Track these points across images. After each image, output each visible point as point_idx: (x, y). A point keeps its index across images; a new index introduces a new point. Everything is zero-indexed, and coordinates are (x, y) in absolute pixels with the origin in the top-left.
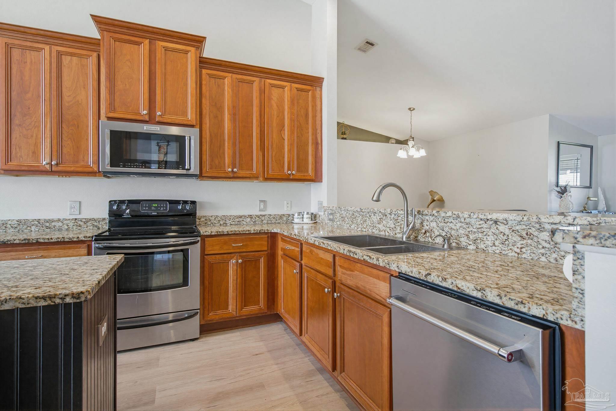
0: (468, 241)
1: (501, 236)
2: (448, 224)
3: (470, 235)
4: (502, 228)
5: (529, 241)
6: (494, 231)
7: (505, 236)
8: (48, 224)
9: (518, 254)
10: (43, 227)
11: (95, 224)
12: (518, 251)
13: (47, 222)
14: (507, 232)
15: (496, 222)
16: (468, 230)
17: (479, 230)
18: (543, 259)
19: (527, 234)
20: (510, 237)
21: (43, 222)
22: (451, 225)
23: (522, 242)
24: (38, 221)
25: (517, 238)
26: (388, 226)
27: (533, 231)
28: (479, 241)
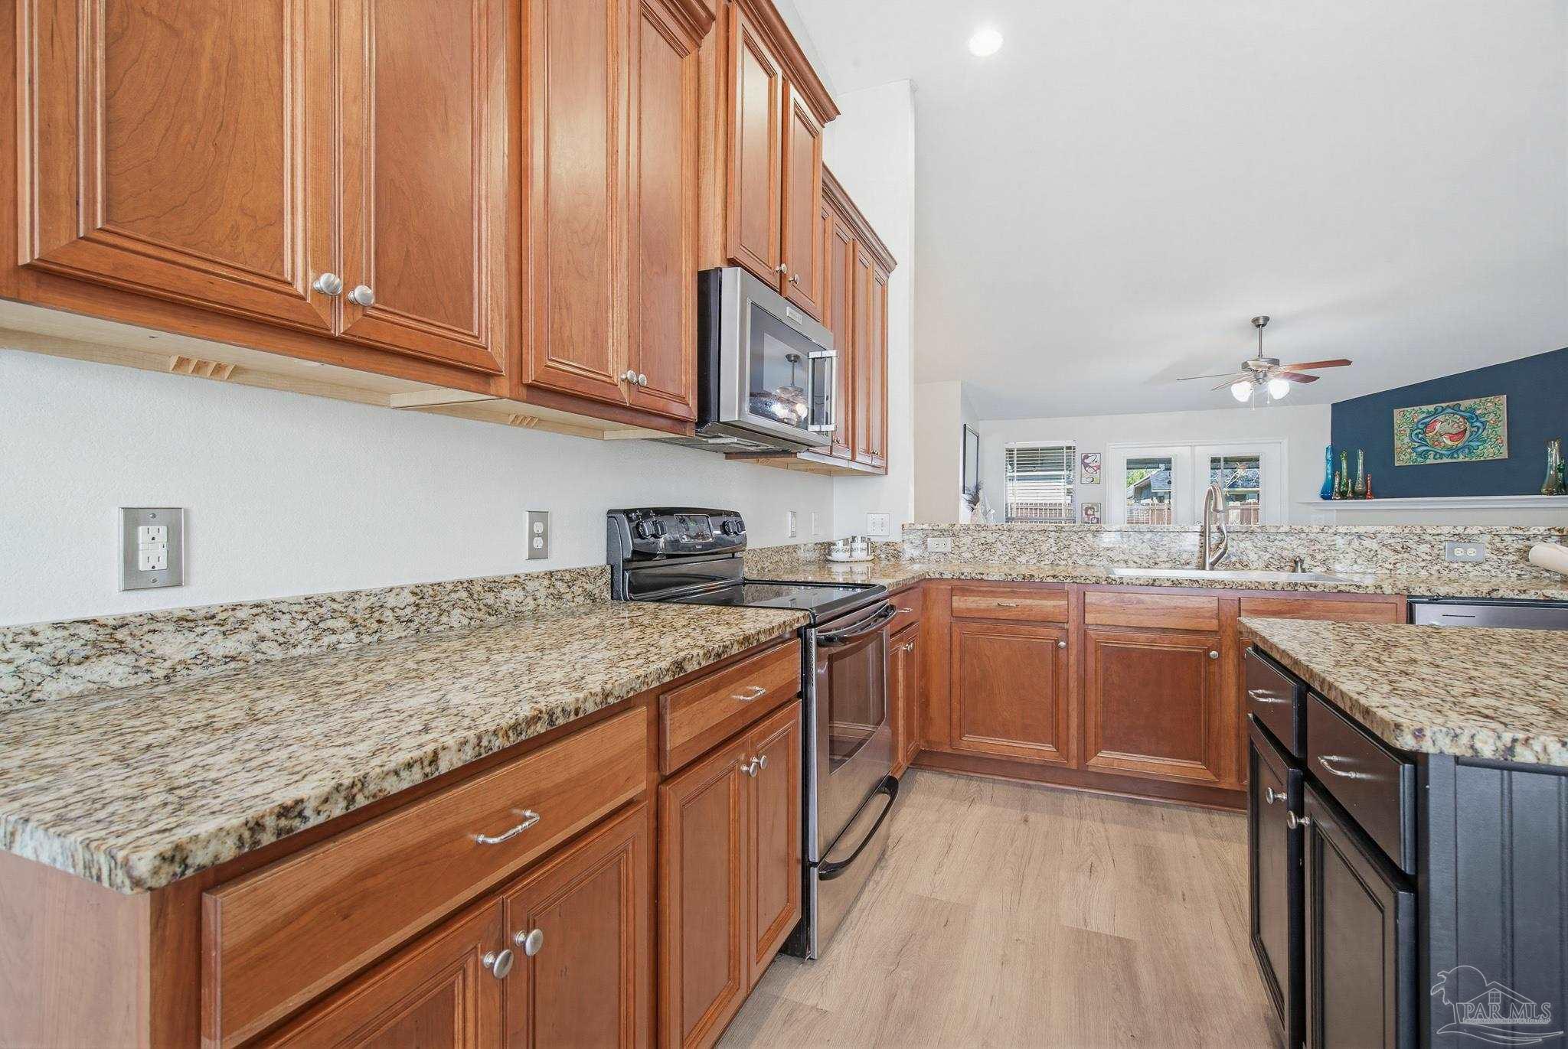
0: (1313, 563)
1: (1367, 552)
2: (1276, 542)
3: (1316, 555)
4: (1367, 543)
5: (1406, 555)
6: (1355, 547)
7: (1372, 552)
8: (490, 598)
9: (1391, 570)
10: (479, 610)
11: (589, 587)
12: (1391, 567)
13: (490, 590)
14: (1375, 546)
15: (1359, 536)
16: (1313, 548)
17: (1332, 547)
18: (1423, 572)
19: (1403, 548)
20: (1379, 552)
21: (480, 589)
22: (1281, 544)
23: (1396, 557)
24: (467, 589)
25: (1387, 552)
26: (1134, 552)
27: (1411, 543)
28: (1331, 561)
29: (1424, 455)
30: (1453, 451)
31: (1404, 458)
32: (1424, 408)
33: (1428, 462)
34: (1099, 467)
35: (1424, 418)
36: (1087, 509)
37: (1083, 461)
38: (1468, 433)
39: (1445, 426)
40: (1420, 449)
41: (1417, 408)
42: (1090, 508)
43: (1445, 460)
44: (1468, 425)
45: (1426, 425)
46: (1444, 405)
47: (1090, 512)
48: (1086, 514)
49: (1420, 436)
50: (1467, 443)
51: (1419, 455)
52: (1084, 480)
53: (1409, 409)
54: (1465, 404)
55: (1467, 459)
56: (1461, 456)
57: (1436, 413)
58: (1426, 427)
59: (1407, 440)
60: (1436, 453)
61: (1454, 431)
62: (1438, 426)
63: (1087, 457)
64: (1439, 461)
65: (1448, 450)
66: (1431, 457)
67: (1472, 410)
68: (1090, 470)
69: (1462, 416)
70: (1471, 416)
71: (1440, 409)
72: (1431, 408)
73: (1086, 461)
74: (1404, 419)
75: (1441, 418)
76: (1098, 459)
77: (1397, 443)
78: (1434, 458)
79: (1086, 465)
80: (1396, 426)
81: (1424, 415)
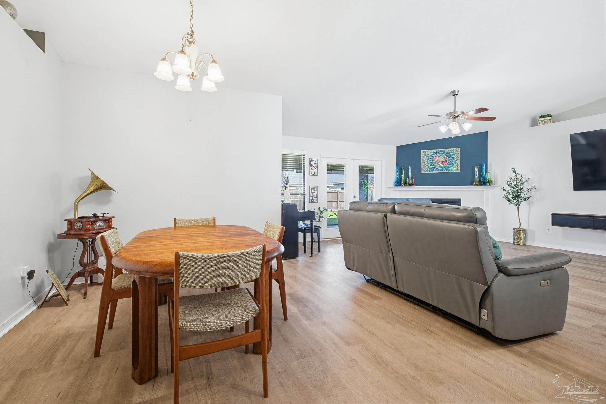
29: (432, 169)
30: (443, 168)
31: (424, 171)
32: (433, 151)
33: (434, 172)
34: (317, 167)
35: (433, 155)
36: (312, 189)
37: (310, 162)
38: (448, 161)
39: (440, 158)
40: (431, 167)
41: (430, 150)
42: (314, 189)
43: (440, 172)
44: (448, 158)
45: (433, 157)
46: (440, 150)
47: (313, 191)
48: (311, 192)
49: (431, 162)
50: (447, 165)
51: (431, 169)
52: (310, 173)
53: (427, 151)
54: (447, 150)
55: (447, 172)
56: (445, 170)
57: (436, 152)
58: (433, 158)
59: (426, 163)
60: (436, 168)
61: (443, 160)
62: (437, 158)
63: (312, 161)
64: (437, 172)
65: (441, 167)
66: (435, 170)
67: (449, 153)
68: (313, 168)
69: (446, 155)
70: (448, 155)
71: (438, 152)
72: (435, 151)
73: (312, 163)
74: (425, 154)
75: (439, 155)
76: (317, 162)
77: (423, 164)
78: (436, 171)
79: (311, 165)
80: (422, 157)
81: (432, 153)
